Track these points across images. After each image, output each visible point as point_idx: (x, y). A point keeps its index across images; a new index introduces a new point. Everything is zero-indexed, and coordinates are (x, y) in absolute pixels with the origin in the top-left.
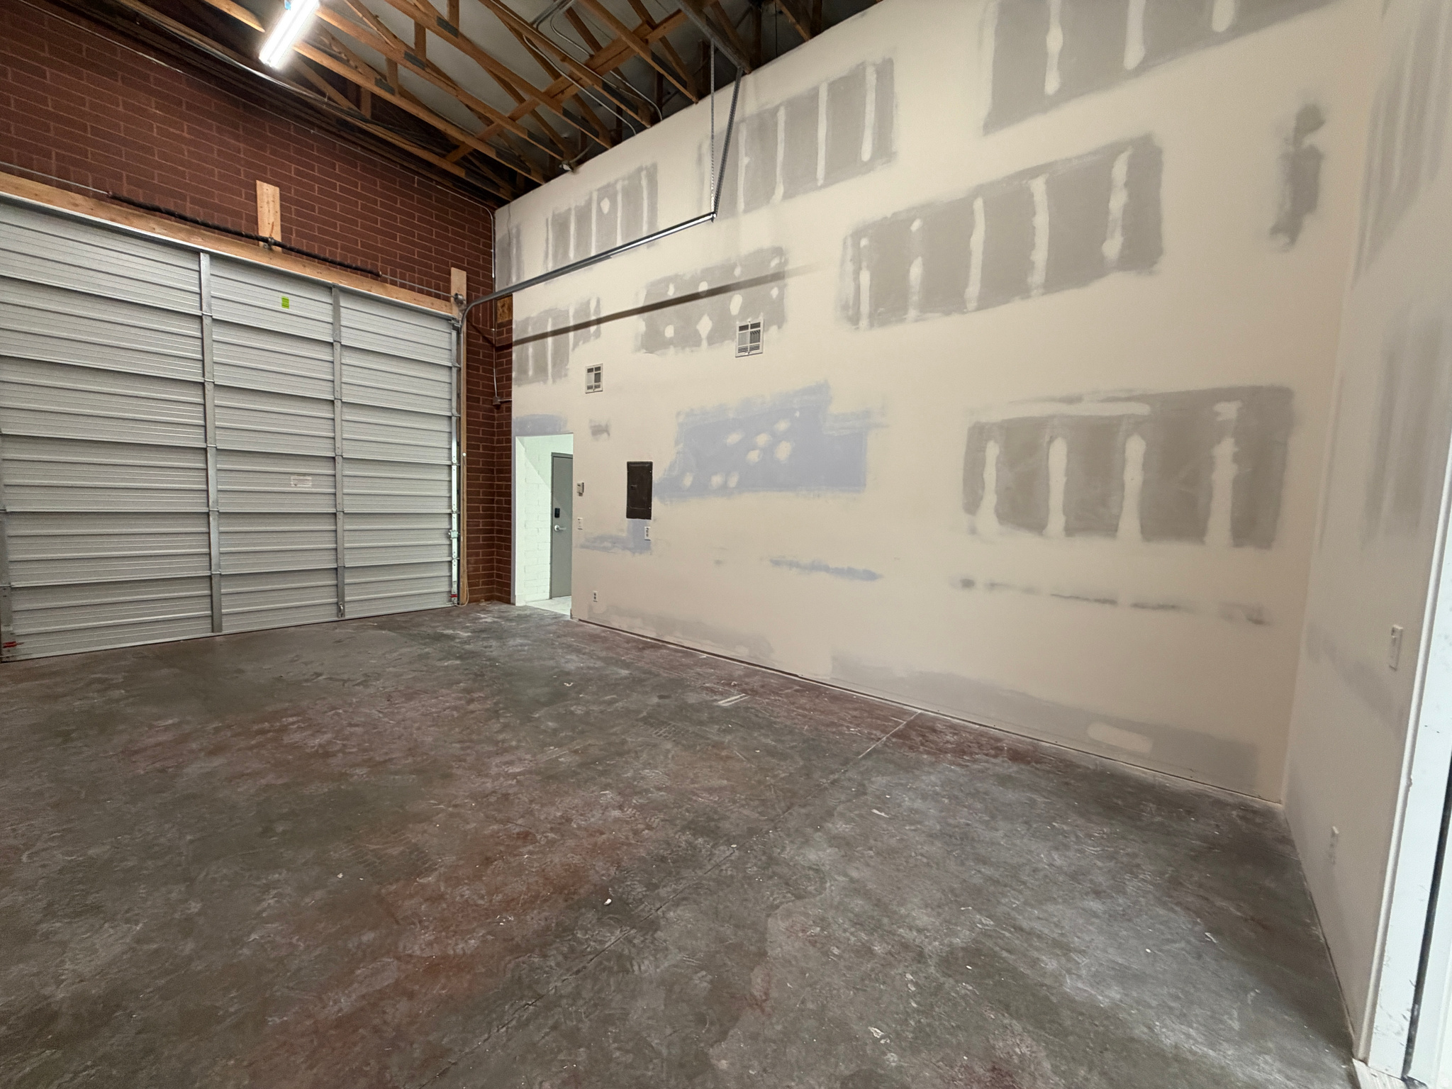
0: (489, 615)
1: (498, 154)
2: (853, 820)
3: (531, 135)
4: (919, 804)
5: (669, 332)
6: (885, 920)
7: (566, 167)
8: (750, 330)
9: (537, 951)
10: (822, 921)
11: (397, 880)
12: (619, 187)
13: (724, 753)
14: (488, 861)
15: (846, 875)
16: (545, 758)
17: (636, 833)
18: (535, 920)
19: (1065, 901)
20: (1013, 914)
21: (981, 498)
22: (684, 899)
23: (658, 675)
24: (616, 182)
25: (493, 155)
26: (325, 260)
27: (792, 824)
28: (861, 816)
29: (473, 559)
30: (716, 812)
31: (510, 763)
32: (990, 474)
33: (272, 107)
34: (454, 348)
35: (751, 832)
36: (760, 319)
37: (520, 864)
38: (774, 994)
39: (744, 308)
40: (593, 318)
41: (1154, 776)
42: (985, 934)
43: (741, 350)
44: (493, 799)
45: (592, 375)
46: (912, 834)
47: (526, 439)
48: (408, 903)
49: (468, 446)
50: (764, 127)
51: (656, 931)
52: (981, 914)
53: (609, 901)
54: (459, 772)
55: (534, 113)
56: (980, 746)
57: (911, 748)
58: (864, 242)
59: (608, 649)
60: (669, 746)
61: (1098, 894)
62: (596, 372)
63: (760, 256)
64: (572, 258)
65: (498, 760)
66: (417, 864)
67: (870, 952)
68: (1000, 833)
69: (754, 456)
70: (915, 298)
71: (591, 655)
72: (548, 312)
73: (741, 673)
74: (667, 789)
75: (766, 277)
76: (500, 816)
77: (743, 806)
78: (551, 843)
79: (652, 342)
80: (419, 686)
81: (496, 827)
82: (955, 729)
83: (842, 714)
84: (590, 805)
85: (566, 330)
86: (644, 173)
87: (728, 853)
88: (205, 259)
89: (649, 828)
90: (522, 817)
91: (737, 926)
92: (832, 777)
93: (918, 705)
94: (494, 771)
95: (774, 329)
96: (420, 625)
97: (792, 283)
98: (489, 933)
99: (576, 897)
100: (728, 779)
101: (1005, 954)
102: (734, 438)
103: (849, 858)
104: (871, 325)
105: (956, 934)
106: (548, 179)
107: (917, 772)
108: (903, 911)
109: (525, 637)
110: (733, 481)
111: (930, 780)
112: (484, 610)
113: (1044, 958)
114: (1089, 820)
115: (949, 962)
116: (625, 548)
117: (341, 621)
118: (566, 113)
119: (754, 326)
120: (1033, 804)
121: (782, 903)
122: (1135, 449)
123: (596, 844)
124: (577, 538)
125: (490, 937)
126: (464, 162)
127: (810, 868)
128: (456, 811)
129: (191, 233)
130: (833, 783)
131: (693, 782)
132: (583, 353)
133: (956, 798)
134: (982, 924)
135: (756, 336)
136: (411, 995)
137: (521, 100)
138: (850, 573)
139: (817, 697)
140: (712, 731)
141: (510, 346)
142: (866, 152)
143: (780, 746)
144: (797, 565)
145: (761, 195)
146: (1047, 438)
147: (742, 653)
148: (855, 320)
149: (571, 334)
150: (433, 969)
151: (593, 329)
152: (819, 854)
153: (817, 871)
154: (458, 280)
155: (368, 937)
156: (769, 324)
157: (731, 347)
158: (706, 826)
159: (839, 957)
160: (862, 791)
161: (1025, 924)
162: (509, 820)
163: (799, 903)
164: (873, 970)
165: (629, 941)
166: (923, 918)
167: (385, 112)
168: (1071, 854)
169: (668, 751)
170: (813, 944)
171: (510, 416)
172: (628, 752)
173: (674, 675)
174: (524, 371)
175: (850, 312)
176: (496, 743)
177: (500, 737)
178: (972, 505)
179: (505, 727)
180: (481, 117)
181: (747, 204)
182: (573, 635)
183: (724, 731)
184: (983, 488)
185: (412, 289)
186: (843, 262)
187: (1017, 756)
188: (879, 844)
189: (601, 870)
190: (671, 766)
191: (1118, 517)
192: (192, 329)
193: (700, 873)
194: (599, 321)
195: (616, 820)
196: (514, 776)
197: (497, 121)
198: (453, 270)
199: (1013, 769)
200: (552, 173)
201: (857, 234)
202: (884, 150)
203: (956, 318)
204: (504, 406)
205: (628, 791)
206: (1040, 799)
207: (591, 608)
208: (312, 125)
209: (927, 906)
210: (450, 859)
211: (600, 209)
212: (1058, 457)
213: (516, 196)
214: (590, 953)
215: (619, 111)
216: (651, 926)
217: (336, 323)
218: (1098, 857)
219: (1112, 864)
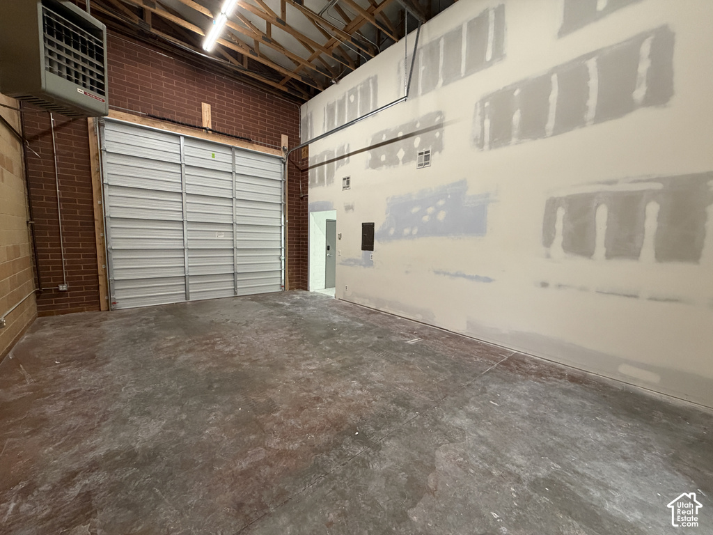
0: (298, 296)
1: (302, 79)
2: (480, 405)
3: (317, 68)
4: (516, 400)
5: (383, 158)
6: (499, 459)
7: (333, 82)
8: (424, 155)
9: (325, 452)
10: (464, 455)
11: (263, 413)
12: (359, 88)
13: (411, 367)
14: (302, 409)
15: (476, 433)
16: (326, 364)
17: (369, 402)
18: (324, 438)
19: (604, 461)
20: (573, 464)
21: (554, 238)
22: (393, 436)
23: (377, 327)
24: (357, 86)
25: (300, 80)
26: (229, 135)
27: (447, 405)
28: (484, 404)
29: (291, 270)
30: (408, 396)
31: (310, 365)
32: (559, 226)
33: (209, 69)
34: (283, 171)
35: (426, 407)
36: (430, 149)
37: (316, 412)
38: (440, 488)
39: (421, 145)
40: (346, 153)
41: (661, 396)
42: (556, 473)
43: (419, 165)
44: (303, 381)
45: (346, 181)
46: (512, 416)
47: (314, 213)
48: (268, 424)
49: (289, 217)
50: (433, 49)
51: (380, 450)
52: (553, 462)
53: (357, 433)
54: (288, 367)
55: (319, 58)
56: (551, 372)
57: (511, 371)
58: (487, 104)
59: (352, 313)
60: (384, 361)
61: (625, 459)
62: (347, 180)
63: (430, 116)
64: (336, 125)
65: (304, 363)
66: (271, 408)
67: (490, 474)
68: (565, 420)
69: (426, 218)
70: (515, 132)
71: (345, 316)
72: (325, 153)
73: (418, 327)
74: (383, 382)
75: (433, 127)
76: (306, 389)
77: (421, 393)
78: (330, 403)
79: (375, 164)
80: (269, 327)
81: (305, 394)
82: (536, 362)
83: (472, 351)
84: (347, 387)
85: (333, 160)
86: (371, 80)
87: (414, 416)
88: (182, 138)
89: (376, 400)
90: (316, 389)
91: (420, 452)
92: (468, 383)
93: (515, 348)
94: (303, 368)
95: (437, 153)
96: (268, 299)
97: (447, 129)
98: (303, 442)
99: (342, 430)
100: (413, 380)
101: (568, 485)
102: (415, 210)
103: (478, 426)
104: (490, 148)
105: (539, 471)
106: (325, 88)
107: (514, 384)
108: (508, 455)
109: (314, 306)
110: (415, 231)
111: (522, 388)
112: (296, 293)
113: (592, 490)
114: (619, 418)
115: (535, 484)
116: (360, 265)
117: (236, 297)
118: (334, 55)
119: (426, 153)
120: (584, 406)
121: (442, 444)
122: (652, 209)
123: (350, 406)
124: (338, 260)
125: (304, 444)
126: (288, 85)
127: (457, 428)
128: (287, 384)
129: (177, 128)
130: (468, 385)
131: (396, 380)
132: (341, 171)
133: (537, 399)
134: (554, 467)
135: (427, 158)
136: (271, 466)
137: (313, 51)
138: (477, 278)
139: (459, 341)
140: (405, 356)
141: (307, 169)
142: (488, 57)
143: (439, 365)
144: (448, 274)
145: (431, 85)
146: (595, 205)
147: (419, 317)
148: (481, 145)
149: (336, 162)
150: (280, 455)
151: (346, 159)
152: (461, 421)
153: (461, 430)
154: (285, 140)
155: (253, 437)
156: (434, 151)
157: (415, 164)
158: (403, 402)
159: (474, 474)
160: (484, 391)
161: (580, 470)
162: (310, 391)
163: (451, 444)
164: (492, 483)
165: (368, 453)
166: (520, 460)
167: (254, 65)
168: (608, 435)
169: (383, 364)
170: (460, 466)
171: (307, 203)
172: (364, 363)
173: (385, 327)
174: (313, 181)
175: (479, 142)
176: (303, 355)
177: (305, 352)
178: (548, 241)
179: (307, 348)
180: (295, 62)
181: (423, 90)
182: (337, 306)
183: (411, 356)
184: (555, 233)
185: (265, 146)
186: (475, 116)
187: (573, 379)
188: (495, 420)
189: (352, 418)
190: (385, 371)
191: (640, 249)
192: (177, 169)
193: (401, 424)
194: (349, 155)
195: (359, 395)
196: (312, 371)
197: (302, 63)
198: (282, 135)
199: (571, 386)
200: (327, 85)
201: (483, 101)
202: (499, 54)
203: (540, 141)
204: (305, 198)
205: (364, 381)
206: (588, 404)
207: (344, 293)
208: (223, 75)
209: (522, 454)
210: (284, 406)
211: (349, 101)
212: (602, 215)
213: (310, 98)
214: (349, 457)
215: (359, 51)
216: (377, 447)
217: (233, 164)
218: (625, 438)
219: (634, 444)
